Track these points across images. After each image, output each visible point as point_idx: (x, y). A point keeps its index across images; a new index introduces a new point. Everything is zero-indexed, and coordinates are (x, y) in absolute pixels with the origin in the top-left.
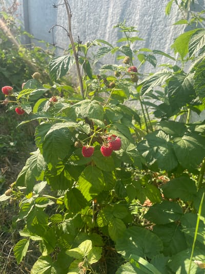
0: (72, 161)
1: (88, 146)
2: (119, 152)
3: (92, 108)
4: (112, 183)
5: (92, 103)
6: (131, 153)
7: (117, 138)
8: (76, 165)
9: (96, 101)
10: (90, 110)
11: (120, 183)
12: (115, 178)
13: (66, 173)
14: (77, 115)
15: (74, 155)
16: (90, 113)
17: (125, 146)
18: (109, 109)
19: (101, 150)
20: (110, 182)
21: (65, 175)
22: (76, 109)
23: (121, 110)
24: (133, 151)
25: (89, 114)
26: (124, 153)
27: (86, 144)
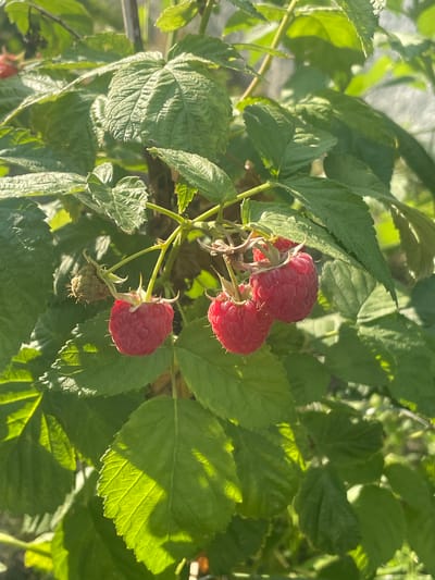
0: (67, 370)
1: (143, 295)
2: (322, 327)
3: (165, 90)
4: (285, 484)
5: (169, 68)
6: (380, 334)
7: (294, 255)
8: (87, 391)
9: (190, 57)
10: (156, 104)
11: (325, 478)
12: (294, 454)
13: (52, 430)
14: (100, 133)
15: (79, 344)
16: (156, 118)
17: (348, 295)
18: (268, 107)
19: (210, 317)
20: (273, 476)
21: (45, 439)
22: (96, 105)
23: (329, 113)
24: (394, 321)
25: (147, 124)
26: (347, 332)
27: (131, 285)
